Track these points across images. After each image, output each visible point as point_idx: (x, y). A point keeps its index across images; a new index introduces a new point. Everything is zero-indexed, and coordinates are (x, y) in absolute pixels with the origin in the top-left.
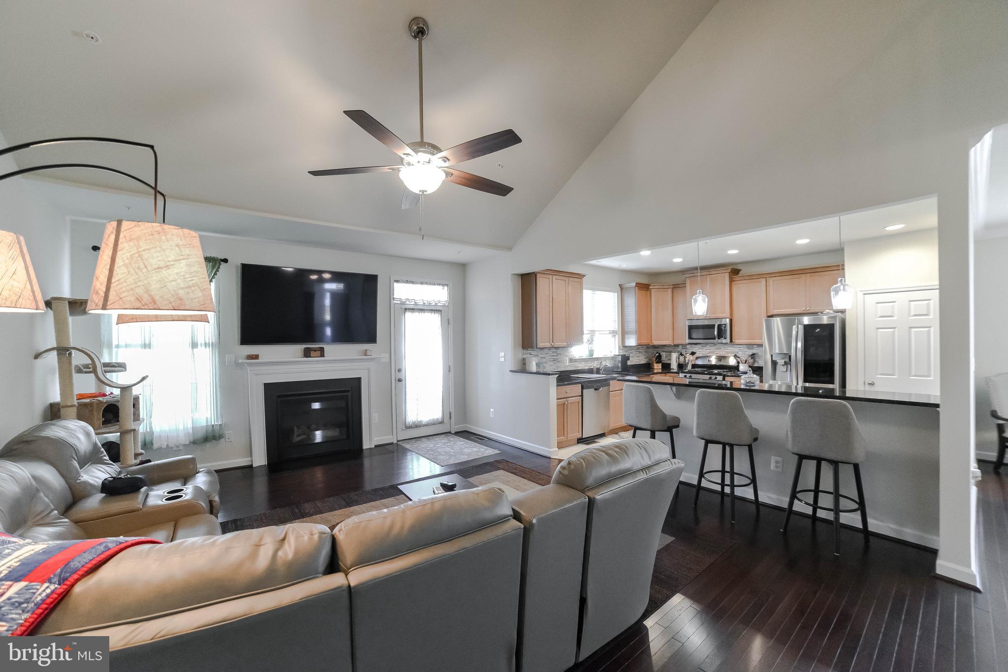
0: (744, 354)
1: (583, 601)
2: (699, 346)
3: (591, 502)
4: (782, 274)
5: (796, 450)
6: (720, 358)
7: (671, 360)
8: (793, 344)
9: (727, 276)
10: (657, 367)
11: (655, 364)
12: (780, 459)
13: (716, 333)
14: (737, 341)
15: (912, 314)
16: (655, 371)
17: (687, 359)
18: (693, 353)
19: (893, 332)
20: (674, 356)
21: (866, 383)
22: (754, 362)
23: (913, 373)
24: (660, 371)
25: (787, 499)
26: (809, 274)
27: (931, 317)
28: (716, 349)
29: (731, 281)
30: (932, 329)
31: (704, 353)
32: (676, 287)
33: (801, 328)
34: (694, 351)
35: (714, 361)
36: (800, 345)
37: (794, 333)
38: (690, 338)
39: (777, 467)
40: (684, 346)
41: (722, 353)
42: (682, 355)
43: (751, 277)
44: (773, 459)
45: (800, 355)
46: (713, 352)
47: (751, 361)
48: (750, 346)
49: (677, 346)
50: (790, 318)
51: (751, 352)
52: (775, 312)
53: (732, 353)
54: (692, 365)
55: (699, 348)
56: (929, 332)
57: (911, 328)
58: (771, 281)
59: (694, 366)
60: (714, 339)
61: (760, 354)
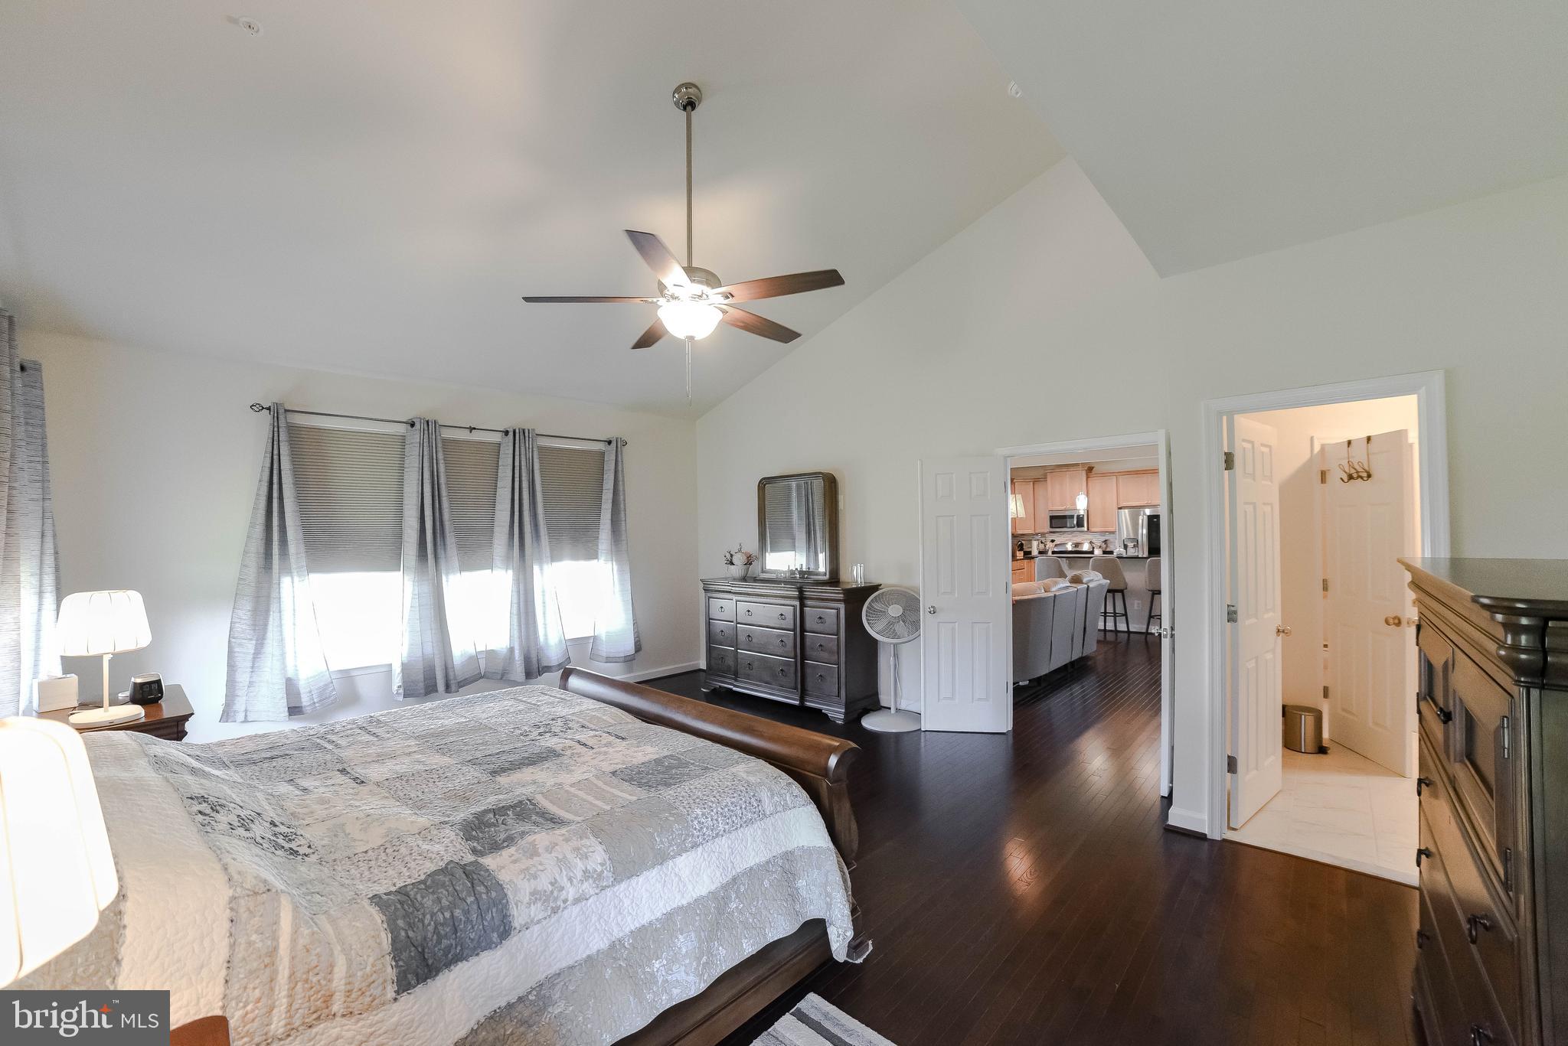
0: (1098, 540)
1: (1085, 628)
2: (1057, 534)
3: (1088, 586)
4: (1129, 473)
5: (1151, 588)
6: (1077, 545)
7: (1031, 548)
8: (1140, 531)
9: (1084, 473)
10: (1020, 555)
12: (1139, 602)
13: (1075, 522)
14: (1093, 529)
17: (1047, 546)
18: (1053, 541)
20: (1035, 543)
22: (1107, 546)
24: (1023, 558)
25: (1145, 626)
28: (1073, 536)
29: (1087, 477)
31: (1062, 540)
32: (1036, 481)
33: (1146, 518)
34: (1053, 539)
35: (1069, 547)
36: (1145, 531)
37: (1140, 521)
38: (1051, 527)
39: (1138, 607)
40: (1043, 534)
41: (1078, 540)
42: (1042, 543)
43: (1104, 475)
44: (1136, 602)
45: (1145, 539)
46: (1070, 540)
47: (1104, 546)
48: (1103, 533)
49: (1037, 534)
50: (1136, 509)
51: (1103, 539)
52: (1125, 504)
53: (1086, 539)
54: (1052, 551)
55: (1059, 536)
58: (1121, 479)
59: (1053, 553)
60: (1074, 527)
61: (1112, 540)
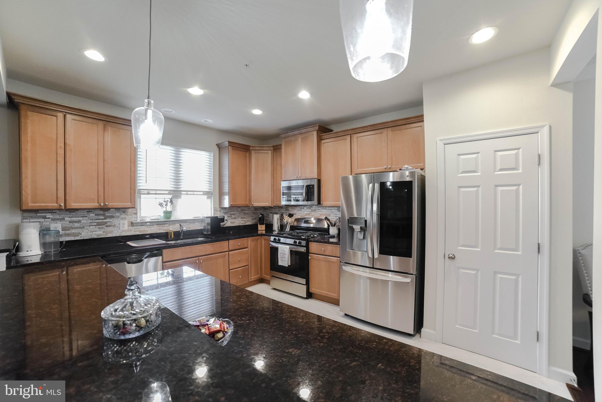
0: (333, 216)
7: (273, 221)
8: (369, 206)
9: (314, 136)
10: (262, 228)
11: (259, 225)
14: (324, 203)
15: (498, 167)
16: (259, 232)
18: (291, 216)
19: (477, 192)
20: (276, 217)
21: (447, 257)
23: (499, 246)
24: (264, 232)
26: (390, 128)
27: (520, 171)
28: (312, 211)
29: (320, 139)
30: (521, 186)
31: (302, 215)
32: (274, 149)
33: (377, 186)
34: (291, 212)
35: (313, 223)
36: (375, 207)
37: (370, 193)
41: (317, 215)
42: (282, 216)
43: (340, 134)
45: (375, 220)
46: (309, 214)
49: (278, 207)
53: (323, 215)
54: (291, 226)
55: (298, 210)
56: (517, 191)
57: (496, 186)
58: (355, 137)
59: (293, 228)
